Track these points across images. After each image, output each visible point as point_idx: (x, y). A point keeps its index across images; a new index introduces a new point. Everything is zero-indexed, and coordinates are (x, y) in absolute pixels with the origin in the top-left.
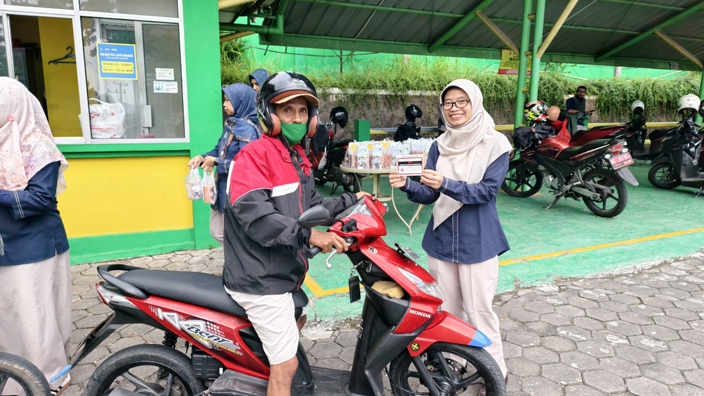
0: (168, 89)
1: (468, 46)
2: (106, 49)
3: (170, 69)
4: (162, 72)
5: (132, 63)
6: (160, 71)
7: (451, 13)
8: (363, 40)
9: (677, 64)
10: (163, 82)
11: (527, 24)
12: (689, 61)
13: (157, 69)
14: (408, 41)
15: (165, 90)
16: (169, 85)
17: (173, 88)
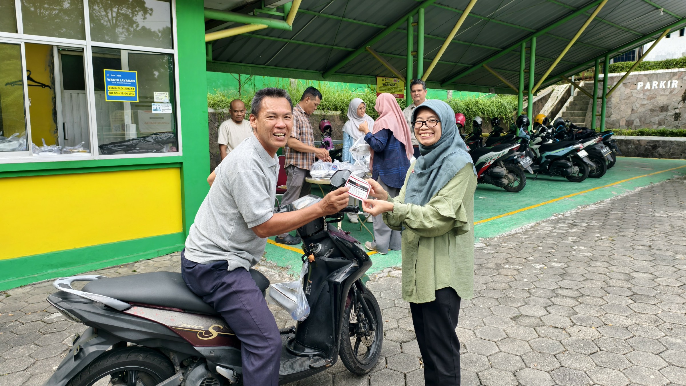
0: (163, 110)
1: (352, 74)
2: (112, 75)
3: (166, 93)
4: (159, 95)
5: (134, 88)
6: (157, 95)
7: (346, 47)
8: (271, 67)
9: (494, 89)
10: (160, 104)
11: (411, 58)
12: (508, 87)
13: (155, 93)
14: (307, 69)
15: (162, 110)
16: (165, 107)
17: (168, 109)
